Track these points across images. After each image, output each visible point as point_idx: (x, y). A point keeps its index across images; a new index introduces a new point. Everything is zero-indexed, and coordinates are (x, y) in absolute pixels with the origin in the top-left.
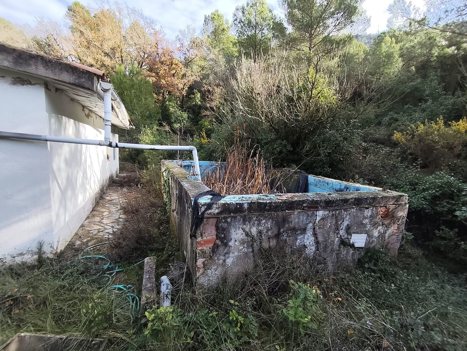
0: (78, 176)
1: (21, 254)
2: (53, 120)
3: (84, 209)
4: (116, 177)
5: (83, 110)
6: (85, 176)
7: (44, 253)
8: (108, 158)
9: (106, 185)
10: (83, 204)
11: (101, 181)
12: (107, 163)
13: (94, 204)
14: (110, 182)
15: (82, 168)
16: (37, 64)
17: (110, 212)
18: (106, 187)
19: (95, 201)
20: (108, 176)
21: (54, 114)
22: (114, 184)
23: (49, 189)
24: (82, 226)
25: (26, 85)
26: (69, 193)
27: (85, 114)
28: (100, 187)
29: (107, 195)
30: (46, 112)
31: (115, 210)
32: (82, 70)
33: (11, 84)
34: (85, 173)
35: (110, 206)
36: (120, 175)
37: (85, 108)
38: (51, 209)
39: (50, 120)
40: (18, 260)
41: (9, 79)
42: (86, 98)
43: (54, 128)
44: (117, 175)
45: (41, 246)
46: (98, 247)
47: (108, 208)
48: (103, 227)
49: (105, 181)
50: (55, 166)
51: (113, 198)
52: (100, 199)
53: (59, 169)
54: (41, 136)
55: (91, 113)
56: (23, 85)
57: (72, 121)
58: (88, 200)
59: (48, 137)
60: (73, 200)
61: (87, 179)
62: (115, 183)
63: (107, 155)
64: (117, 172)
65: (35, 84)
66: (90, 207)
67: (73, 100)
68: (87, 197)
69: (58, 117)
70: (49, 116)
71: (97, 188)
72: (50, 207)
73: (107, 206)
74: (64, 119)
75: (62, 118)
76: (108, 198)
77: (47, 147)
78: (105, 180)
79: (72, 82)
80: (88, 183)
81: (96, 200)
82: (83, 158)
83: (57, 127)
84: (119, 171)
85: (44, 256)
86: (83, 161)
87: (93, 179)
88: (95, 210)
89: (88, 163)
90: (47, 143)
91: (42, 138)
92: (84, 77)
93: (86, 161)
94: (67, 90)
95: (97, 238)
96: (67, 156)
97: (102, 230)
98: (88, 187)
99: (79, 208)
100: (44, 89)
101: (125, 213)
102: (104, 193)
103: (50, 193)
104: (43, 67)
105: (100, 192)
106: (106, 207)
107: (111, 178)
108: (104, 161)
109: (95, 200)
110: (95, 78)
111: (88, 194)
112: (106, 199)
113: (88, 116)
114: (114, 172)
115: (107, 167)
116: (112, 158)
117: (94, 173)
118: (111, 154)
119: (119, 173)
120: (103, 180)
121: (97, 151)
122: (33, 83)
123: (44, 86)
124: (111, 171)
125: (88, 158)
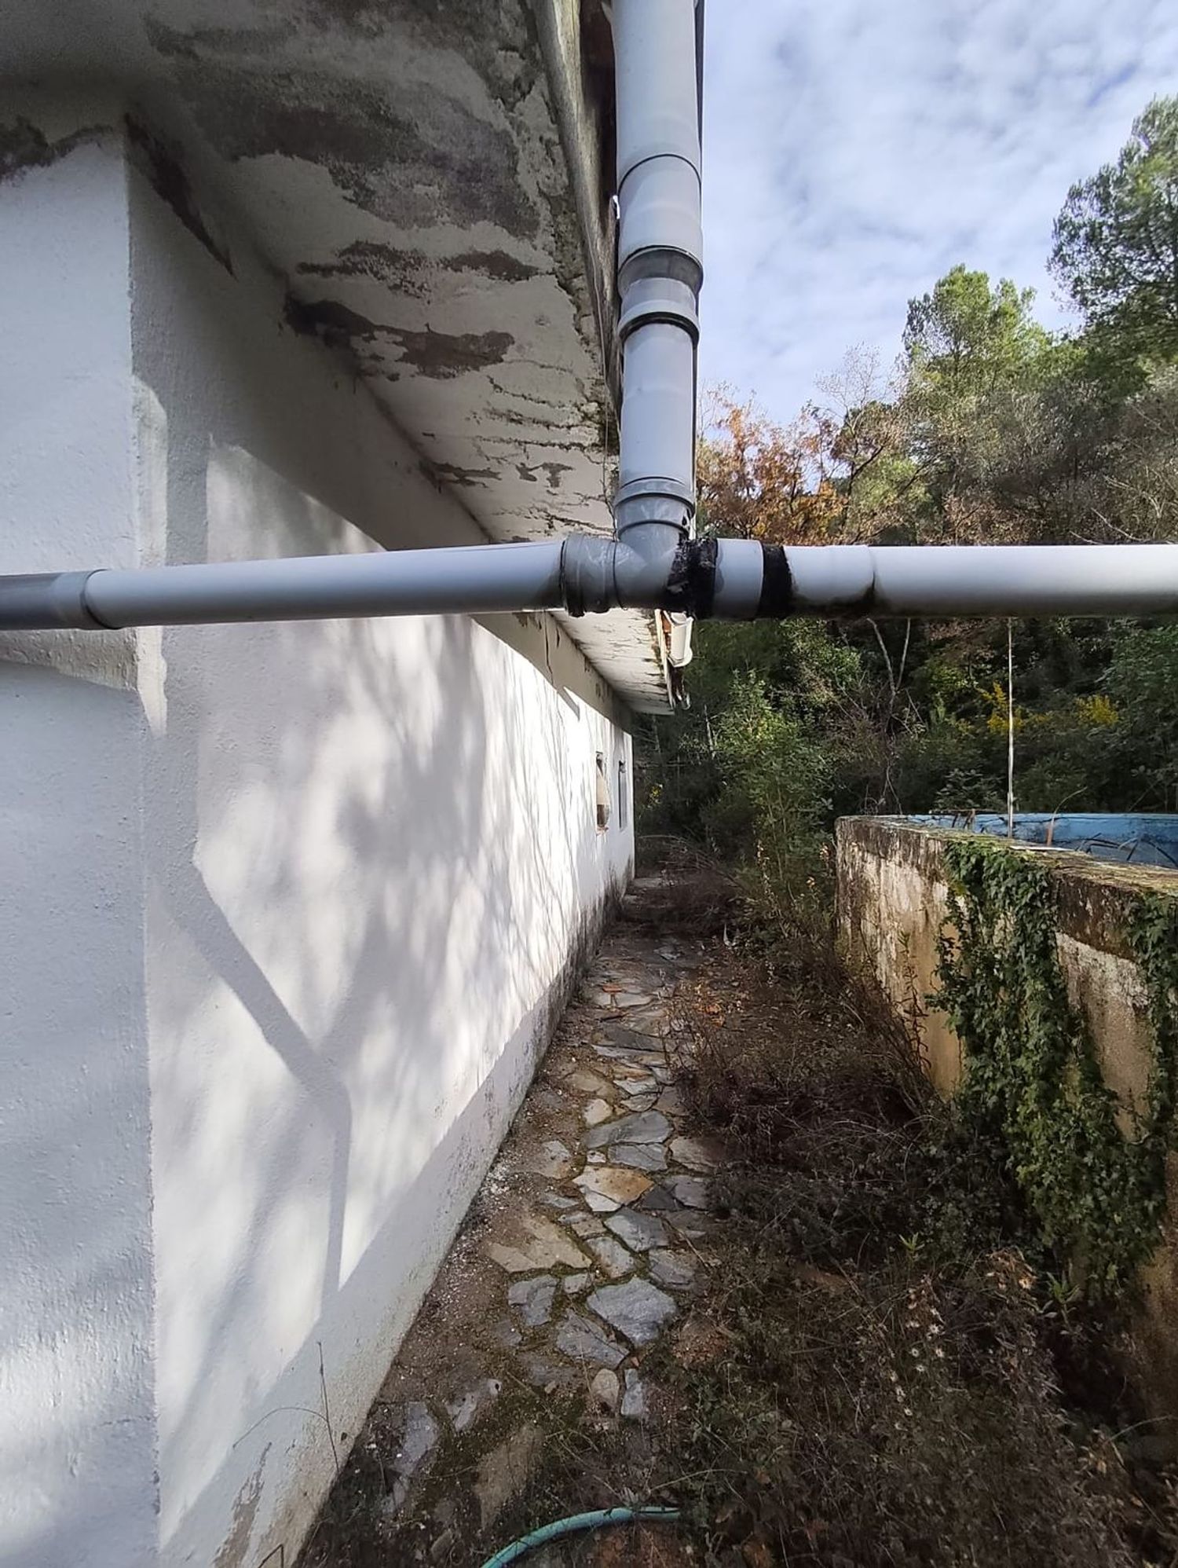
4: (628, 892)
6: (498, 906)
8: (601, 820)
9: (595, 930)
11: (574, 918)
12: (600, 838)
13: (545, 1043)
14: (607, 916)
15: (483, 865)
17: (616, 1104)
18: (595, 941)
19: (549, 1027)
20: (601, 891)
22: (623, 926)
23: (137, 1093)
28: (571, 948)
29: (601, 983)
31: (643, 1088)
34: (499, 885)
35: (614, 1053)
36: (639, 883)
44: (630, 884)
47: (603, 1070)
49: (589, 917)
51: (623, 1002)
52: (569, 1005)
54: (50, 578)
61: (508, 921)
62: (627, 921)
63: (600, 807)
64: (628, 873)
65: (65, 147)
68: (508, 1018)
71: (555, 951)
73: (601, 1050)
76: (604, 999)
77: (132, 698)
78: (590, 909)
81: (551, 1018)
82: (491, 812)
84: (633, 866)
87: (538, 913)
88: (545, 1080)
89: (519, 840)
90: (129, 655)
91: (62, 592)
93: (504, 829)
96: (374, 790)
97: (581, 1281)
98: (515, 964)
100: (121, 164)
102: (586, 974)
103: (147, 1129)
105: (568, 969)
106: (595, 1057)
107: (611, 898)
108: (585, 833)
109: (547, 1019)
111: (512, 1005)
112: (594, 1007)
114: (620, 872)
115: (598, 854)
116: (612, 820)
117: (545, 885)
118: (611, 803)
119: (636, 877)
120: (584, 914)
121: (561, 785)
122: (51, 138)
123: (119, 145)
124: (611, 871)
125: (518, 813)
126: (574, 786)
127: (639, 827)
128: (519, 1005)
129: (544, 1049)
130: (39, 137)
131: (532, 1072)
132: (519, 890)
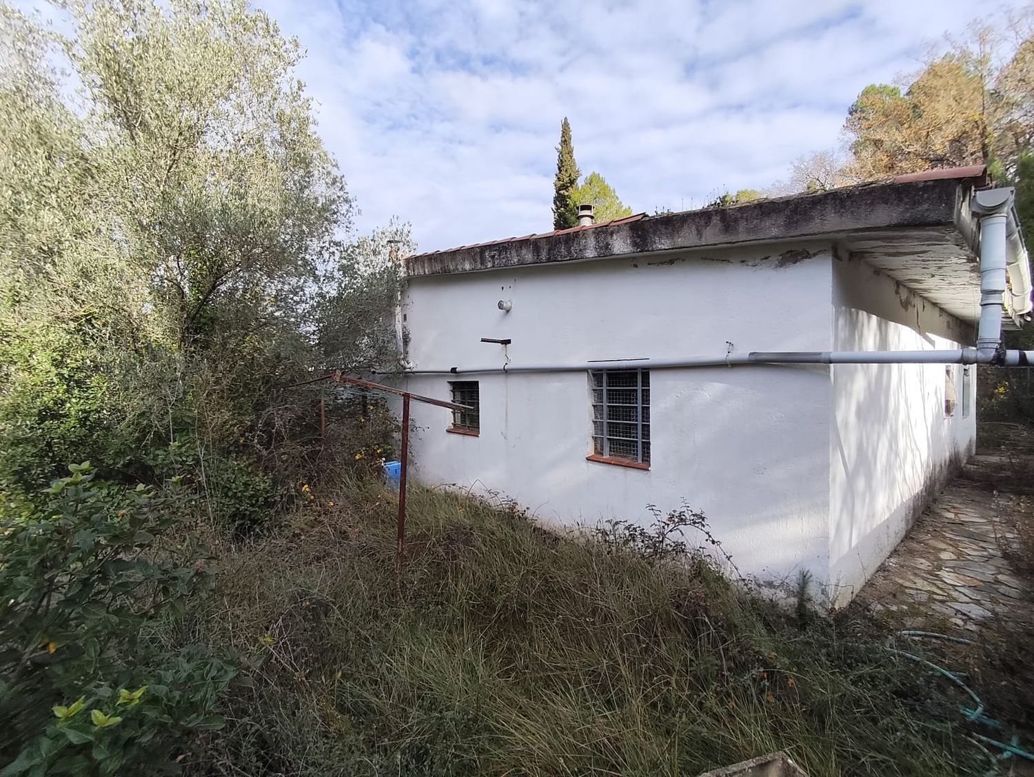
0: (880, 444)
1: (770, 585)
2: (841, 322)
3: (888, 527)
4: (969, 463)
5: (897, 292)
6: (893, 447)
7: (809, 600)
8: (948, 409)
9: (941, 478)
10: (887, 516)
11: (928, 466)
12: (947, 422)
13: (911, 523)
14: (950, 473)
15: (888, 427)
16: (824, 212)
17: (960, 555)
18: (941, 484)
20: (947, 455)
21: (843, 308)
22: (966, 482)
23: (828, 466)
24: (882, 568)
25: (799, 260)
26: (861, 484)
27: (901, 301)
28: (925, 482)
29: (946, 507)
30: (832, 303)
31: (979, 553)
32: (921, 185)
33: (777, 267)
34: (894, 438)
35: (958, 538)
36: (979, 458)
37: (901, 287)
38: (829, 510)
39: (837, 320)
40: (766, 593)
41: (775, 259)
42: (915, 257)
43: (843, 336)
44: (971, 457)
45: (804, 580)
46: (934, 640)
47: (951, 543)
48: (941, 589)
49: (938, 469)
50: (839, 417)
51: (964, 518)
52: (924, 513)
53: (846, 424)
54: (820, 354)
55: (912, 298)
56: (795, 262)
57: (874, 318)
58: (898, 507)
59: (834, 356)
60: (867, 500)
61: (897, 455)
62: (968, 479)
63: (947, 402)
64: (969, 449)
65: (815, 255)
66: (899, 528)
67: (878, 271)
68: (895, 500)
69: (851, 314)
70: (836, 311)
71: (918, 485)
72: (826, 504)
73: (947, 535)
74: (863, 315)
75: (858, 313)
76: (950, 515)
77: (829, 376)
78: (938, 464)
79: (895, 221)
80: (900, 467)
81: (914, 514)
83: (847, 334)
84: (974, 445)
85: (808, 606)
86: (891, 412)
87: (909, 456)
88: (912, 538)
89: (902, 416)
90: (829, 367)
91: (823, 357)
92: (928, 198)
93: (897, 411)
94: (872, 250)
95: (926, 615)
97: (941, 598)
98: (899, 476)
99: (879, 523)
100: (831, 258)
101: (1017, 572)
102: (935, 500)
103: (829, 473)
104: (835, 213)
105: (924, 494)
106: (944, 537)
107: (954, 462)
108: (937, 417)
109: (911, 512)
110: (957, 190)
111: (897, 494)
112: (942, 516)
113: (906, 305)
114: (962, 447)
115: (945, 432)
116: (957, 411)
117: (913, 443)
118: (956, 398)
119: (976, 454)
120: (934, 466)
121: (922, 389)
122: (811, 253)
123: (831, 253)
124: (955, 444)
125: (902, 405)
126: (930, 389)
127: (980, 416)
128: (900, 498)
129: (910, 526)
130: (808, 252)
131: (904, 533)
132: (902, 443)
